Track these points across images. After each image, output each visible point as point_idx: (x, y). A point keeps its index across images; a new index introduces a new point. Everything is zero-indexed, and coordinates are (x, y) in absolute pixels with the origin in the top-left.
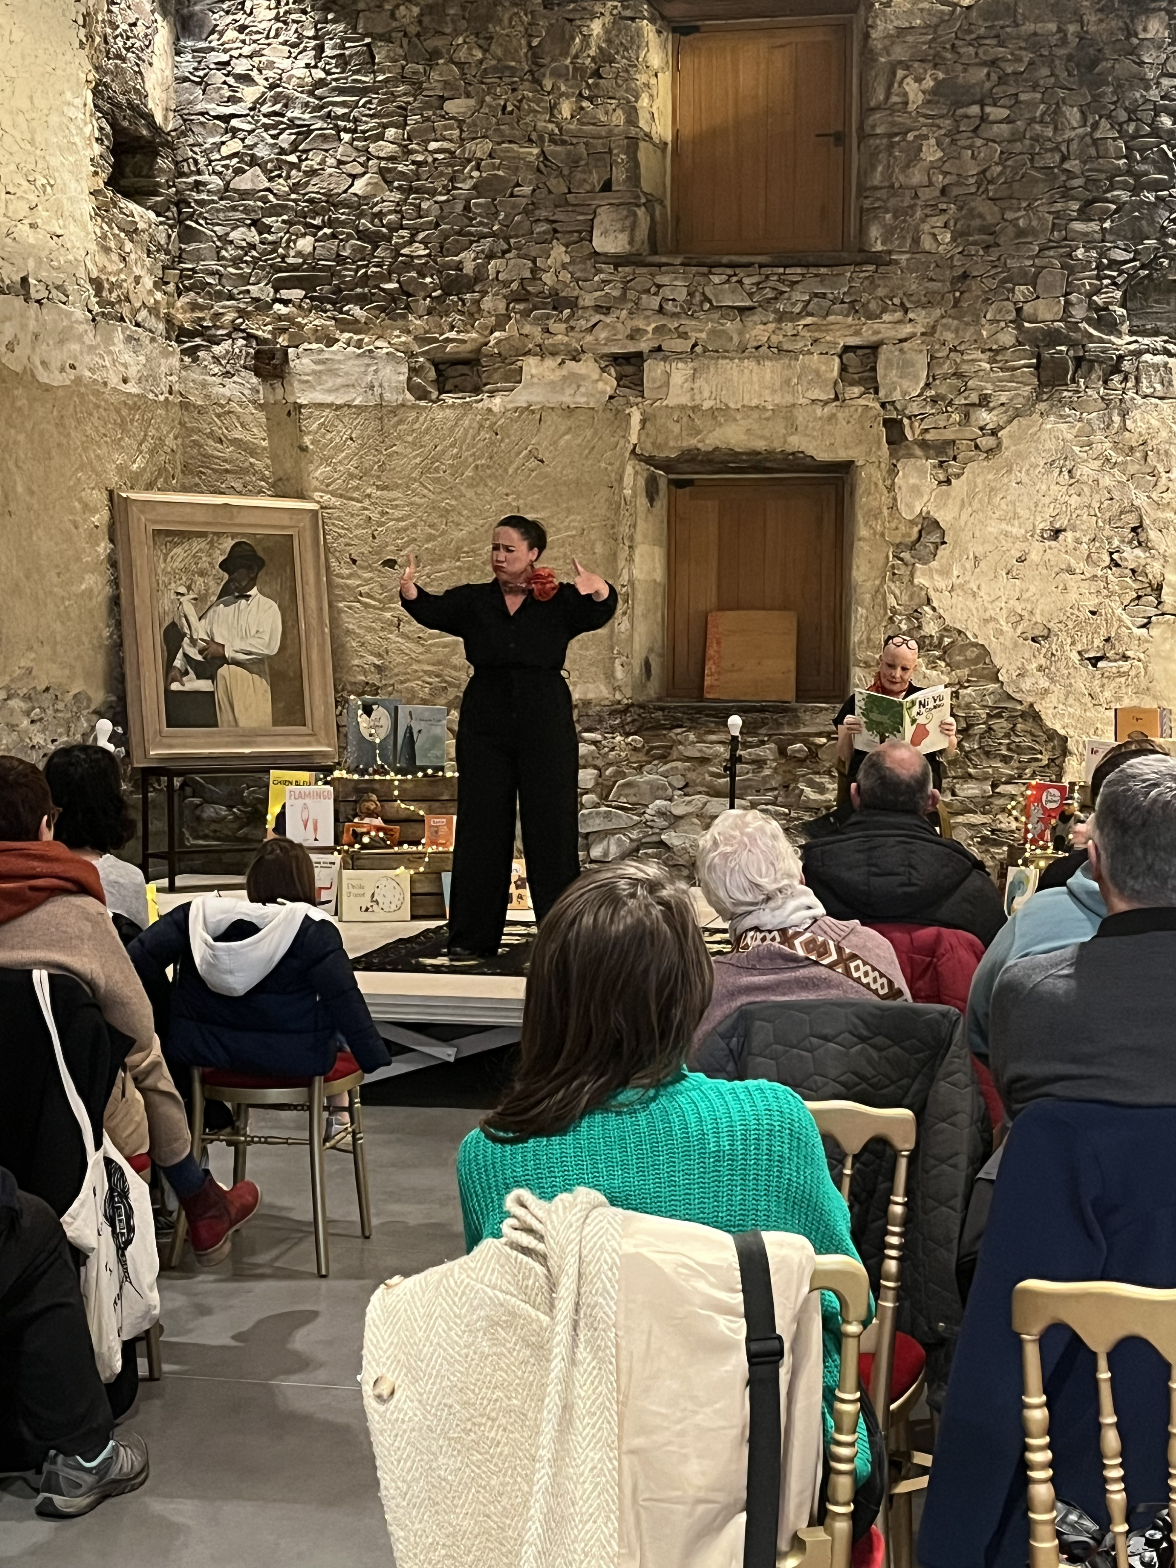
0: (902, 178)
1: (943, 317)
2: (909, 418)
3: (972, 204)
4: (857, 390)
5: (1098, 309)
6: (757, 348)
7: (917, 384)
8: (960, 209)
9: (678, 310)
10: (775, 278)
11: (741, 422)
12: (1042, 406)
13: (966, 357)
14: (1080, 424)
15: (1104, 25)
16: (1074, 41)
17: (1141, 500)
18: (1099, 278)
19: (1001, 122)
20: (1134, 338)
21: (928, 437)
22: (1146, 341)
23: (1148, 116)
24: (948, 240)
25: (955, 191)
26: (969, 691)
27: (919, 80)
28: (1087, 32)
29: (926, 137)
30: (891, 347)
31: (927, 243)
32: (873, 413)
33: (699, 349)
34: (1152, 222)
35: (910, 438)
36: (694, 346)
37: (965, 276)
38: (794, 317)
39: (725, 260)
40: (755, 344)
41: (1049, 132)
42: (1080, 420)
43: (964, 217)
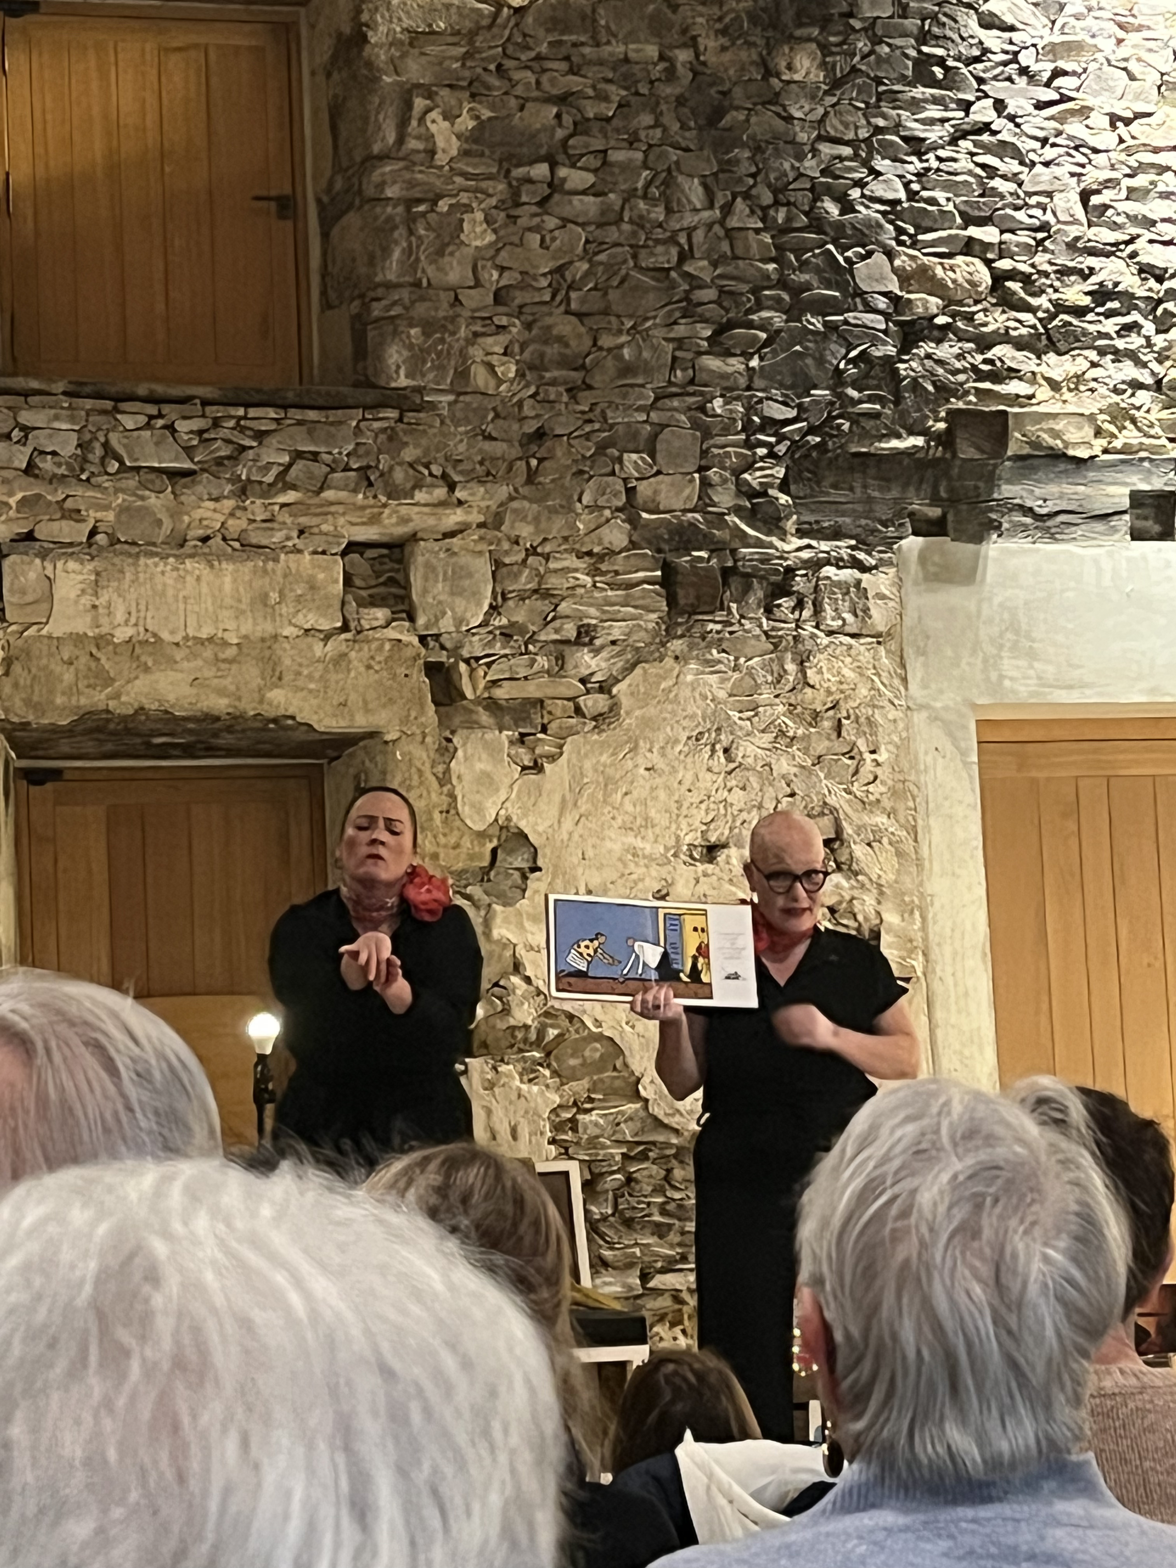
0: (431, 271)
1: (511, 499)
2: (467, 661)
3: (548, 321)
4: (381, 614)
5: (752, 494)
6: (205, 539)
7: (479, 604)
8: (528, 326)
9: (63, 470)
10: (232, 423)
11: (185, 665)
12: (677, 645)
13: (552, 565)
14: (737, 675)
15: (727, 57)
16: (685, 75)
17: (838, 799)
18: (749, 445)
19: (584, 192)
20: (806, 541)
21: (499, 693)
22: (825, 546)
23: (804, 199)
24: (512, 375)
25: (520, 297)
26: (594, 1116)
27: (450, 116)
28: (704, 64)
29: (468, 208)
30: (431, 545)
31: (480, 377)
32: (409, 652)
33: (101, 538)
34: (821, 361)
35: (469, 694)
36: (93, 533)
37: (540, 435)
38: (269, 490)
39: (142, 390)
40: (201, 532)
41: (659, 213)
42: (736, 668)
43: (532, 341)
